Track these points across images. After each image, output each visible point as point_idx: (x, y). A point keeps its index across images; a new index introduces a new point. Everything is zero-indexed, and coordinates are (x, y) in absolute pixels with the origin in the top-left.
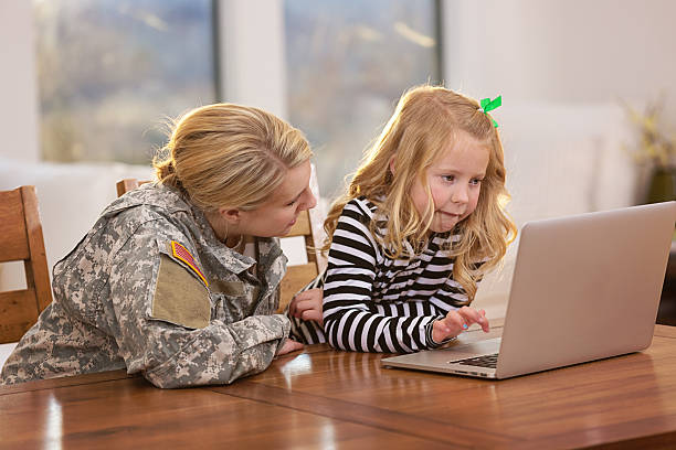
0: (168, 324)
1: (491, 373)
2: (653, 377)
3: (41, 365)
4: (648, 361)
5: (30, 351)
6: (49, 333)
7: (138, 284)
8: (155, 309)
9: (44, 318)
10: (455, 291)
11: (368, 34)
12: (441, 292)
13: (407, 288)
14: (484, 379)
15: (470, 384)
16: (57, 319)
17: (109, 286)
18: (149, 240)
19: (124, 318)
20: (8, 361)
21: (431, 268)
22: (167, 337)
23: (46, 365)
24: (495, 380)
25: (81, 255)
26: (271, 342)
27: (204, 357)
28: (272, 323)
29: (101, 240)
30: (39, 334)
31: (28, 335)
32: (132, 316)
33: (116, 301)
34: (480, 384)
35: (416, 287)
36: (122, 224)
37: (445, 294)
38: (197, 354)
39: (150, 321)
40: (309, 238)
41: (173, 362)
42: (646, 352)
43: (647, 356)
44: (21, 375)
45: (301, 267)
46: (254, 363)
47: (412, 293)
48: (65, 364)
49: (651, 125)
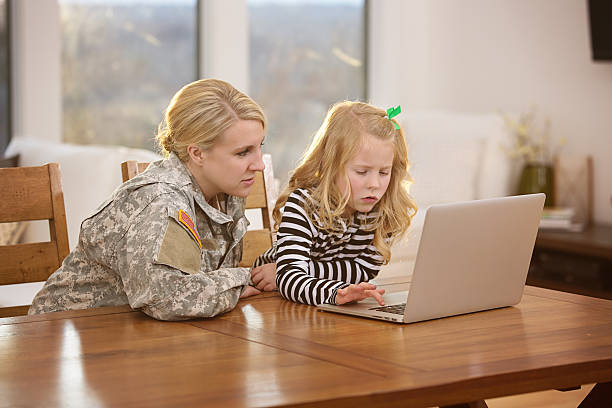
0: (169, 267)
1: (400, 318)
2: (521, 326)
3: (64, 297)
4: (518, 313)
5: (56, 287)
6: (71, 274)
7: (150, 238)
8: (161, 256)
9: (67, 263)
10: (374, 253)
11: (312, 55)
12: (363, 254)
13: (339, 252)
14: (394, 323)
15: (383, 326)
16: (78, 263)
17: (125, 240)
18: (161, 207)
19: (134, 262)
20: (38, 295)
21: (358, 238)
22: (168, 279)
23: (68, 297)
24: (403, 324)
25: (106, 216)
26: (237, 288)
27: (194, 296)
28: (239, 273)
29: (123, 207)
30: (63, 274)
31: (54, 275)
32: (143, 261)
33: (130, 250)
34: (391, 327)
35: (345, 251)
36: (142, 196)
37: (367, 255)
38: (189, 293)
39: (156, 265)
40: (265, 210)
41: (171, 298)
42: (516, 306)
43: (517, 309)
44: (48, 304)
45: (259, 231)
46: (228, 302)
47: (341, 256)
48: (83, 296)
49: (524, 131)
